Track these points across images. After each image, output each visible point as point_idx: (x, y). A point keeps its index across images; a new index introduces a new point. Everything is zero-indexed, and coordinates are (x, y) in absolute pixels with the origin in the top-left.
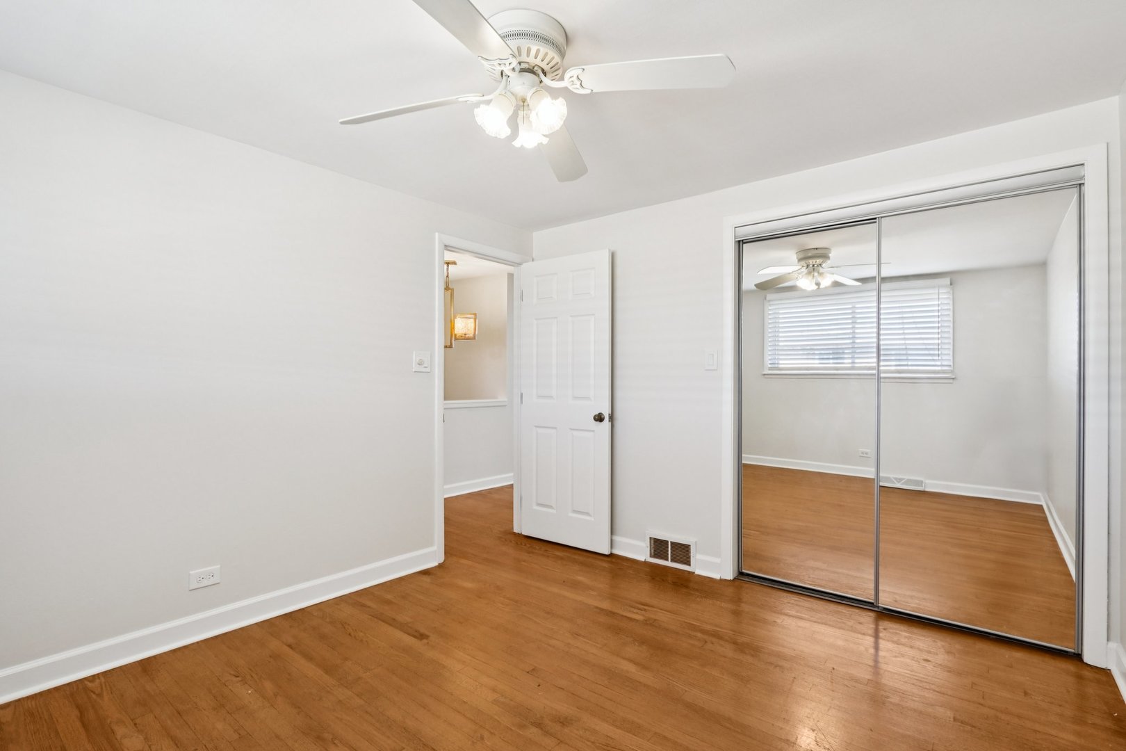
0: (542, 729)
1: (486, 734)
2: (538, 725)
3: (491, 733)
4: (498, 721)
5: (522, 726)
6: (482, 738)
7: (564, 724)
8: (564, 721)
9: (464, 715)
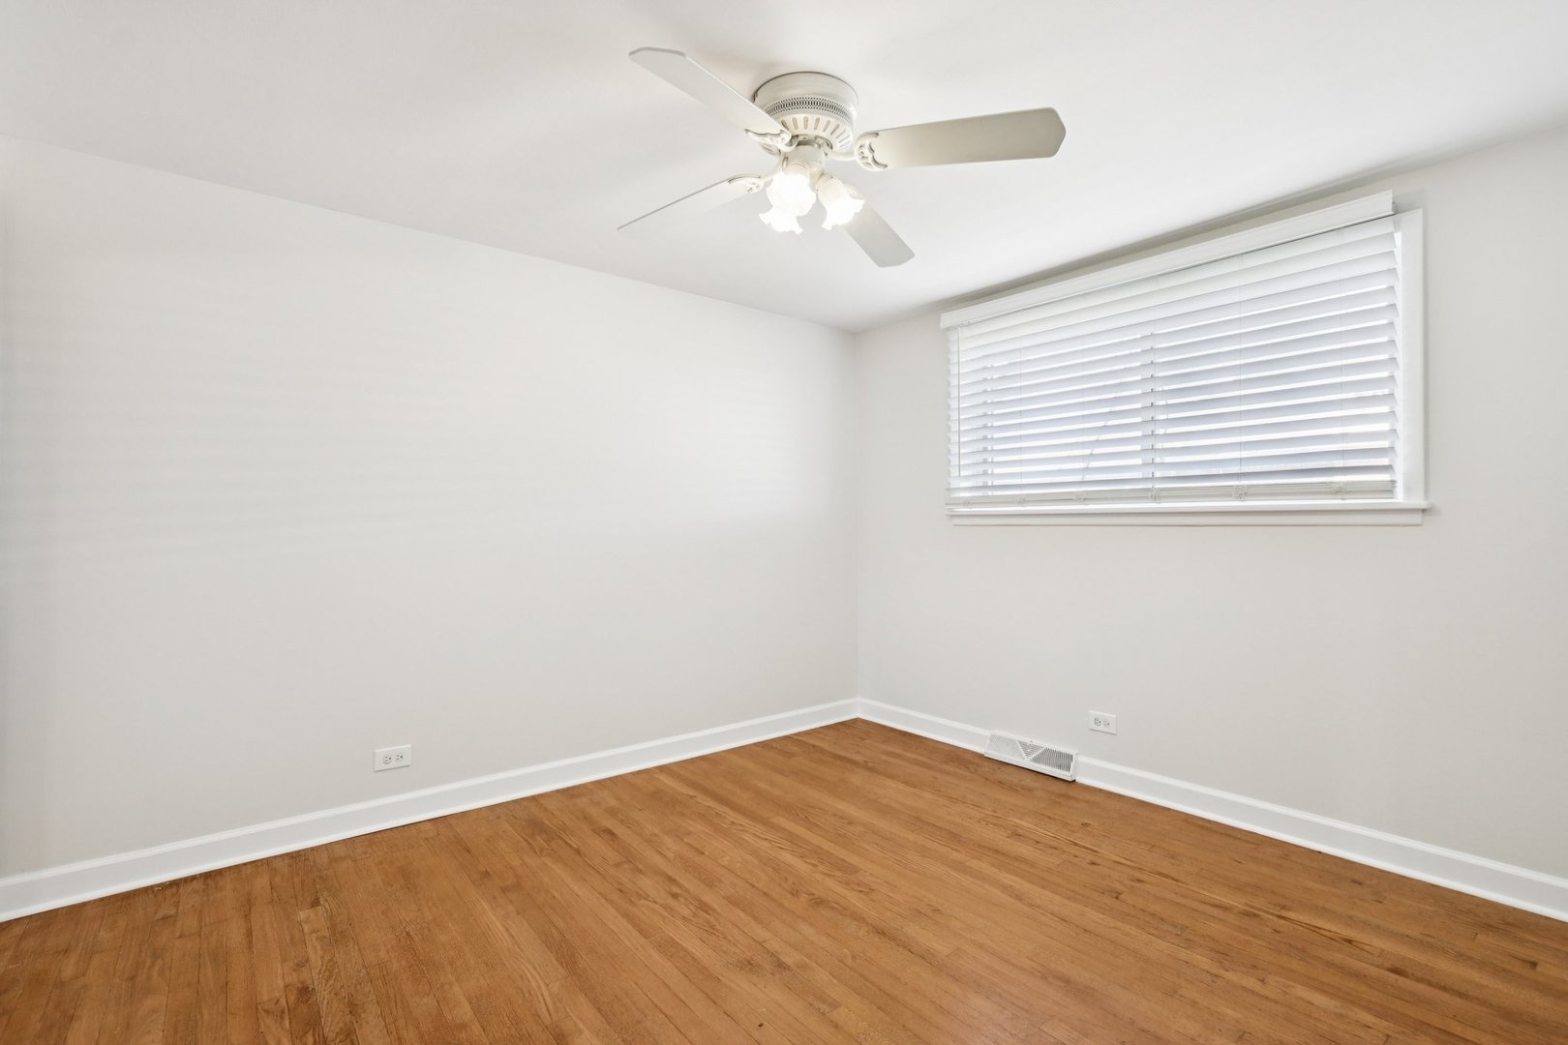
0: (779, 960)
1: (849, 961)
2: (781, 966)
3: (842, 961)
4: (833, 976)
5: (803, 967)
6: (854, 957)
7: (749, 962)
8: (748, 966)
9: (880, 990)
